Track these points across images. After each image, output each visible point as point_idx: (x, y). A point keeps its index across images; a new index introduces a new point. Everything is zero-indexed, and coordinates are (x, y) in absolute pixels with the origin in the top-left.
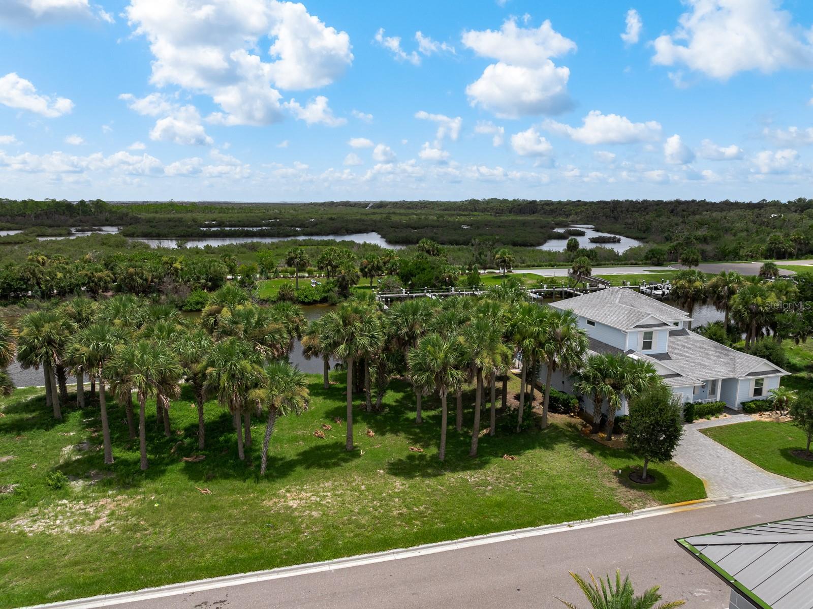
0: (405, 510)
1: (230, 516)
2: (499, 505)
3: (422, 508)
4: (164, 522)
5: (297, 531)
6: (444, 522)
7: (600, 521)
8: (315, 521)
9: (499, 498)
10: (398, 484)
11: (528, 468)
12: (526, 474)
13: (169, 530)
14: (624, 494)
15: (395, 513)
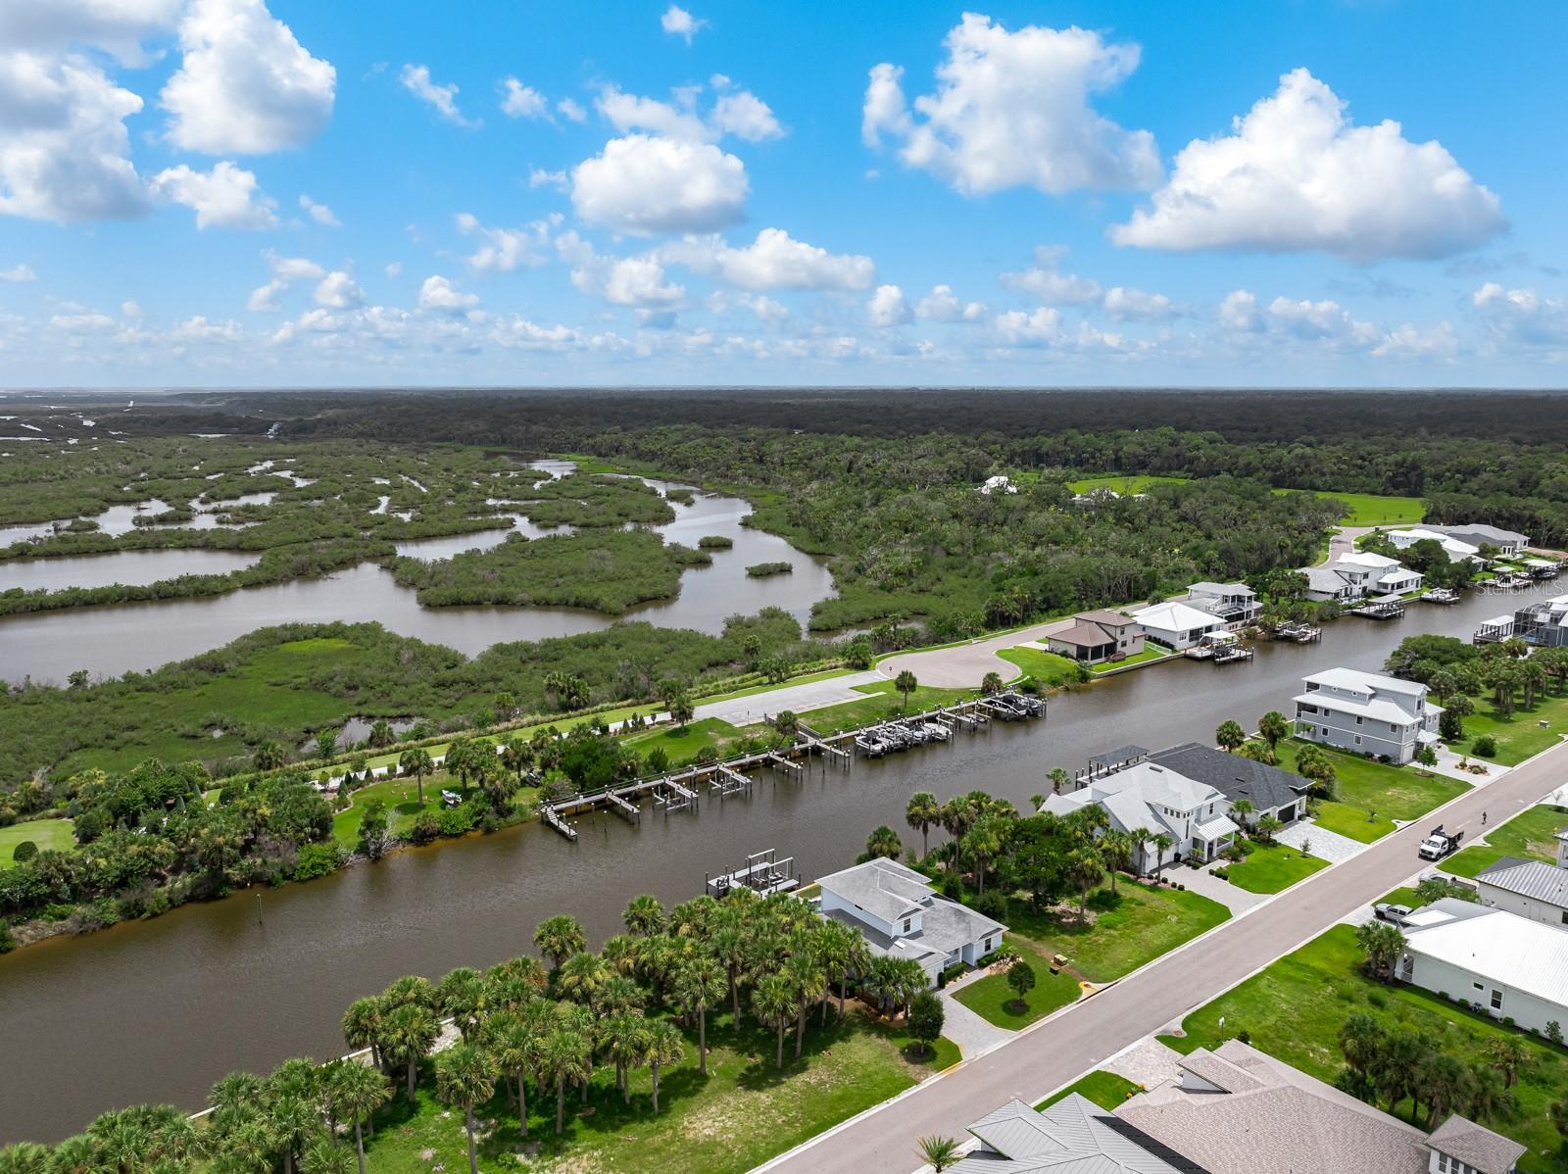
0: (784, 1118)
1: (676, 1153)
2: (841, 1098)
3: (794, 1113)
5: (730, 1151)
6: (814, 1120)
7: (904, 1095)
8: (736, 1141)
9: (838, 1093)
10: (765, 1097)
11: (845, 1062)
12: (846, 1067)
14: (913, 1070)
15: (780, 1121)
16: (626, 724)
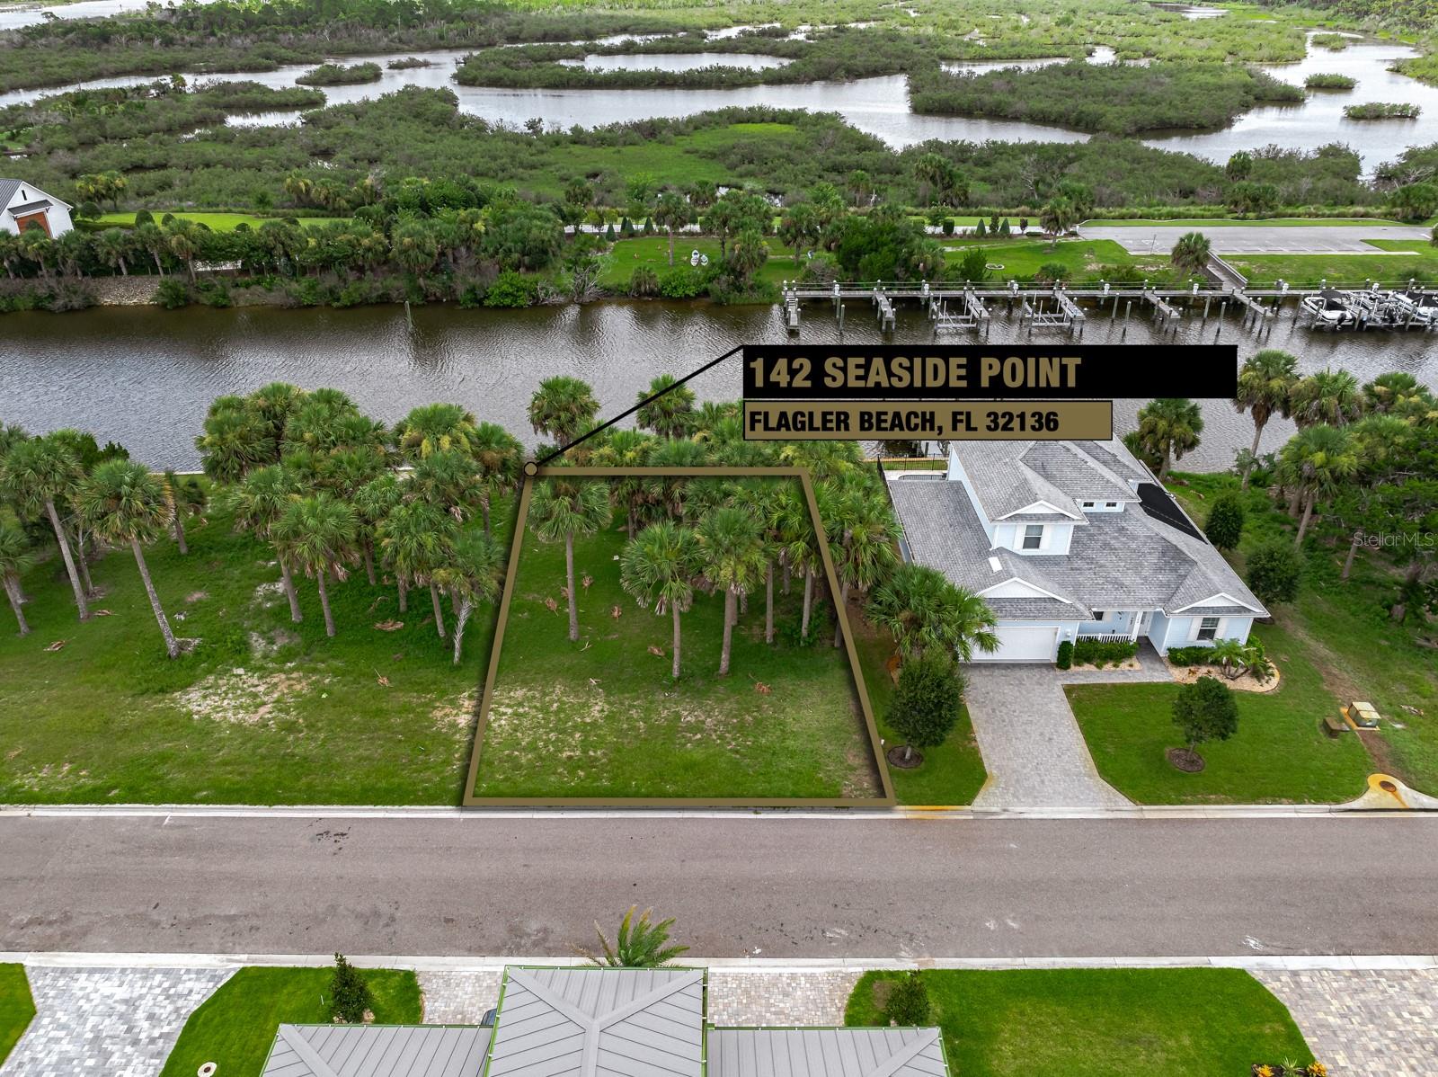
0: (578, 752)
1: (389, 727)
4: (320, 725)
10: (600, 708)
13: (322, 736)
15: (565, 754)
16: (981, 226)
